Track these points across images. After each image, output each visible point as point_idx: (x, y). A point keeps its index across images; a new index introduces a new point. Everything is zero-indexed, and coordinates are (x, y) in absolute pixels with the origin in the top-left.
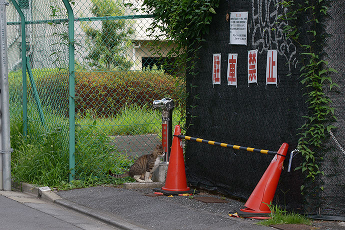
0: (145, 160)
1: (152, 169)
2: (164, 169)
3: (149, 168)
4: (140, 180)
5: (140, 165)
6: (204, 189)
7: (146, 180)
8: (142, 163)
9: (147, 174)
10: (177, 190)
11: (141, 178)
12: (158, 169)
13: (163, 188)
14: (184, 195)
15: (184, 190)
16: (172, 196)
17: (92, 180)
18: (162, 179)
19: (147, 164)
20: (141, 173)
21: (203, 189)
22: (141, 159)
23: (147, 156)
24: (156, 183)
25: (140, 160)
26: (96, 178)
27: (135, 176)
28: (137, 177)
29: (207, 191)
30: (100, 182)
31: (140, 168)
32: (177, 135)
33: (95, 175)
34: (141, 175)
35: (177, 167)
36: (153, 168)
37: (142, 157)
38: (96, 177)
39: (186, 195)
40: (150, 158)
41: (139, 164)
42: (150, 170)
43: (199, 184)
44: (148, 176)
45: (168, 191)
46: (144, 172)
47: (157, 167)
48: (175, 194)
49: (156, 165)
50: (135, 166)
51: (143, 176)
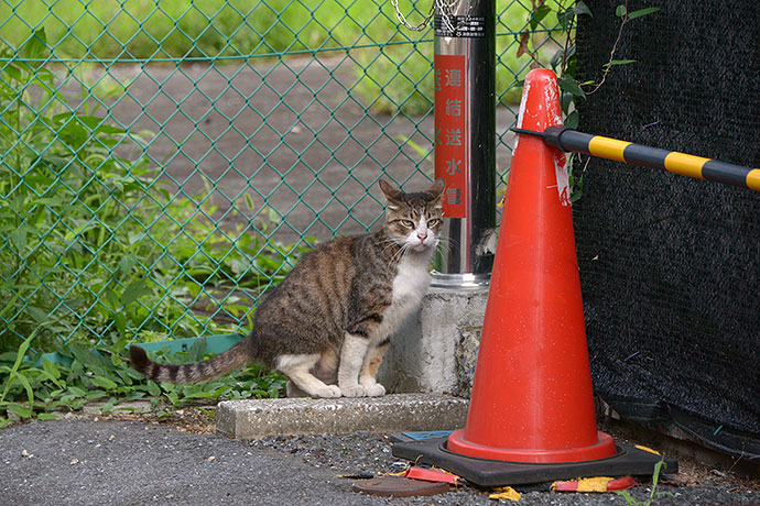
0: (340, 267)
1: (377, 319)
2: (447, 317)
3: (363, 313)
4: (314, 385)
5: (314, 292)
6: (693, 445)
7: (349, 384)
8: (327, 283)
9: (354, 348)
10: (537, 454)
11: (316, 371)
12: (415, 323)
13: (458, 440)
14: (585, 485)
15: (580, 453)
16: (512, 495)
17: (26, 383)
18: (438, 375)
19: (354, 289)
20: (321, 342)
21: (686, 443)
22: (323, 260)
23: (352, 246)
24: (406, 401)
25: (314, 266)
26: (49, 366)
27: (285, 361)
28: (297, 366)
29: (721, 460)
30: (75, 392)
31: (317, 313)
32: (540, 126)
33: (43, 343)
34: (322, 349)
35: (538, 316)
36: (387, 313)
37: (325, 248)
38: (50, 357)
39: (599, 484)
40: (367, 257)
41: (311, 286)
42: (371, 326)
43: (667, 412)
44: (357, 362)
45: (492, 460)
46: (336, 341)
47: (409, 307)
48: (531, 482)
49: (406, 298)
50: (285, 302)
51: (329, 362)
